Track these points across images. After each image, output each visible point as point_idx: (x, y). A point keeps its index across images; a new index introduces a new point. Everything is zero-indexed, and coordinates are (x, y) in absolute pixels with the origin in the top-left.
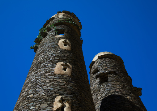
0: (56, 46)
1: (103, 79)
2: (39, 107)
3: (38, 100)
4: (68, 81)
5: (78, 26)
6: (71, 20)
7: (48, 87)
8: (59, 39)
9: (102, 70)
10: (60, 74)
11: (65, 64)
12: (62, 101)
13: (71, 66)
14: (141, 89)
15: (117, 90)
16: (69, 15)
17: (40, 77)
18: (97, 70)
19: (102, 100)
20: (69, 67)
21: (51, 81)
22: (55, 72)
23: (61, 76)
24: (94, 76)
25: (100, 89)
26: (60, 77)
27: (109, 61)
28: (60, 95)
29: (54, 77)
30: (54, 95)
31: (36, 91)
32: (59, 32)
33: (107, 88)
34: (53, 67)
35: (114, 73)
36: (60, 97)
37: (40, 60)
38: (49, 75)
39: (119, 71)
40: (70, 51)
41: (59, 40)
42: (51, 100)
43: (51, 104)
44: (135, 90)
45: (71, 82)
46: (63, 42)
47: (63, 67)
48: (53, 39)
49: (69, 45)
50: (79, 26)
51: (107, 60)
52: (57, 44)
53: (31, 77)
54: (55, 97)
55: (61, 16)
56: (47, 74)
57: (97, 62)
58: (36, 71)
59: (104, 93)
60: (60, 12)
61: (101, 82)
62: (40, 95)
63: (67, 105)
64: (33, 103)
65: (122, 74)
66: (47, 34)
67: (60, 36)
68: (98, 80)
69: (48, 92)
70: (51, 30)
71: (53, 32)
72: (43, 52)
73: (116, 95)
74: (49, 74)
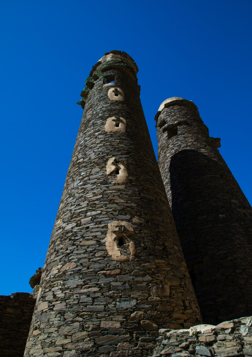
0: (105, 98)
1: (172, 131)
2: (91, 172)
3: (88, 164)
4: (121, 139)
5: (132, 68)
6: (122, 62)
7: (98, 148)
8: (108, 88)
9: (170, 121)
10: (111, 132)
11: (117, 118)
12: (115, 163)
13: (124, 121)
14: (220, 139)
15: (189, 144)
16: (119, 56)
17: (89, 138)
18: (164, 122)
19: (172, 157)
20: (122, 122)
21: (102, 141)
22: (106, 130)
23: (113, 134)
24: (161, 130)
25: (169, 145)
26: (111, 136)
27: (178, 109)
28: (113, 156)
29: (105, 136)
30: (106, 157)
31: (85, 154)
32: (108, 79)
33: (177, 142)
34: (103, 124)
35: (185, 123)
36: (114, 158)
37: (88, 117)
38: (99, 134)
39: (191, 120)
40: (122, 102)
41: (109, 89)
42: (103, 163)
43: (103, 168)
44: (212, 142)
45: (125, 139)
46: (113, 91)
47: (114, 123)
48: (101, 90)
49: (121, 94)
50: (134, 67)
51: (176, 107)
52: (106, 95)
53: (80, 139)
54: (107, 160)
55: (109, 58)
56: (97, 134)
57: (164, 112)
58: (85, 132)
59: (173, 149)
60: (108, 54)
61: (169, 137)
62: (90, 158)
63: (122, 167)
64: (83, 168)
65: (195, 123)
66: (94, 84)
67: (110, 84)
68: (166, 134)
69: (99, 154)
70: (98, 78)
71: (100, 80)
72: (91, 107)
73: (188, 150)
74: (99, 133)
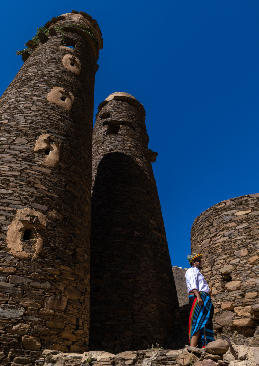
0: (58, 62)
1: (113, 128)
2: (14, 140)
3: (13, 130)
4: (63, 117)
5: (97, 42)
6: (89, 30)
7: (32, 116)
8: (65, 52)
9: (114, 117)
10: (55, 104)
11: (66, 91)
12: (49, 141)
13: (73, 98)
14: (157, 154)
15: (127, 148)
16: (88, 22)
17: (24, 99)
18: (107, 115)
19: (105, 155)
20: (70, 98)
21: (39, 110)
22: (48, 99)
23: (54, 107)
24: (102, 121)
25: (105, 141)
26: (53, 108)
27: (127, 107)
28: (48, 132)
29: (45, 105)
30: (40, 130)
31: (13, 117)
32: (68, 42)
33: (114, 141)
34: (47, 91)
35: (130, 124)
36: (48, 135)
37: (29, 74)
38: (38, 101)
39: (136, 124)
40: (77, 75)
41: (66, 54)
42: (33, 135)
43: (31, 141)
44: (149, 154)
45: (67, 119)
46: (70, 58)
47: (61, 95)
48: (56, 50)
49: (77, 66)
50: (100, 43)
51: (125, 105)
52: (61, 59)
53: (10, 96)
54: (40, 134)
55: (76, 18)
56: (35, 98)
57: (111, 104)
58: (20, 90)
59: (108, 147)
60: (76, 12)
61: (109, 132)
62: (18, 124)
63: (55, 148)
64: (5, 133)
65: (139, 129)
66: (48, 39)
67: (68, 48)
68: (105, 129)
69: (32, 123)
70: (56, 35)
71: (58, 38)
72: (37, 64)
73: (123, 154)
74: (39, 98)
